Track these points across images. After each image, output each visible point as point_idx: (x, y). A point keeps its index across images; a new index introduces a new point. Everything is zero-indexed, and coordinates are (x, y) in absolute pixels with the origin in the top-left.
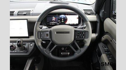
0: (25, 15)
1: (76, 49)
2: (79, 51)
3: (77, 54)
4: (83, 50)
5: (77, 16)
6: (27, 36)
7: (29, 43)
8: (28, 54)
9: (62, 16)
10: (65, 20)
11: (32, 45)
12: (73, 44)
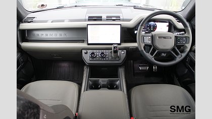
0: (114, 20)
1: (177, 54)
2: (180, 56)
3: (178, 59)
4: (184, 55)
5: (168, 24)
6: (119, 43)
7: (121, 51)
8: (120, 62)
9: (152, 23)
10: (155, 27)
11: (123, 53)
12: (173, 49)
